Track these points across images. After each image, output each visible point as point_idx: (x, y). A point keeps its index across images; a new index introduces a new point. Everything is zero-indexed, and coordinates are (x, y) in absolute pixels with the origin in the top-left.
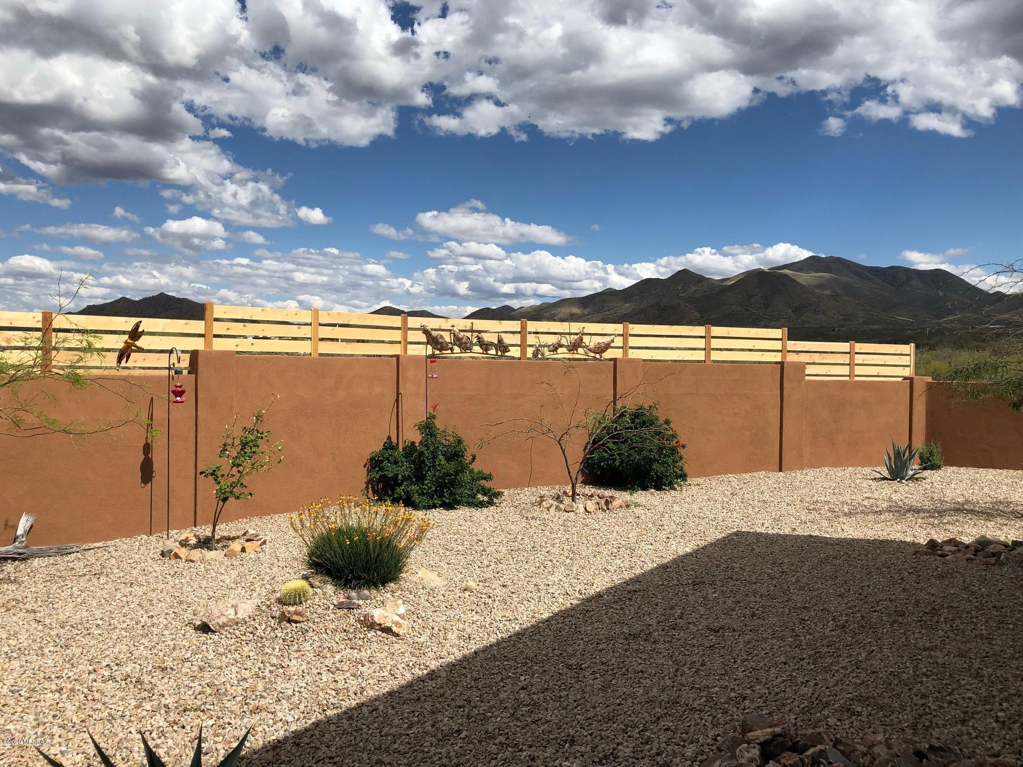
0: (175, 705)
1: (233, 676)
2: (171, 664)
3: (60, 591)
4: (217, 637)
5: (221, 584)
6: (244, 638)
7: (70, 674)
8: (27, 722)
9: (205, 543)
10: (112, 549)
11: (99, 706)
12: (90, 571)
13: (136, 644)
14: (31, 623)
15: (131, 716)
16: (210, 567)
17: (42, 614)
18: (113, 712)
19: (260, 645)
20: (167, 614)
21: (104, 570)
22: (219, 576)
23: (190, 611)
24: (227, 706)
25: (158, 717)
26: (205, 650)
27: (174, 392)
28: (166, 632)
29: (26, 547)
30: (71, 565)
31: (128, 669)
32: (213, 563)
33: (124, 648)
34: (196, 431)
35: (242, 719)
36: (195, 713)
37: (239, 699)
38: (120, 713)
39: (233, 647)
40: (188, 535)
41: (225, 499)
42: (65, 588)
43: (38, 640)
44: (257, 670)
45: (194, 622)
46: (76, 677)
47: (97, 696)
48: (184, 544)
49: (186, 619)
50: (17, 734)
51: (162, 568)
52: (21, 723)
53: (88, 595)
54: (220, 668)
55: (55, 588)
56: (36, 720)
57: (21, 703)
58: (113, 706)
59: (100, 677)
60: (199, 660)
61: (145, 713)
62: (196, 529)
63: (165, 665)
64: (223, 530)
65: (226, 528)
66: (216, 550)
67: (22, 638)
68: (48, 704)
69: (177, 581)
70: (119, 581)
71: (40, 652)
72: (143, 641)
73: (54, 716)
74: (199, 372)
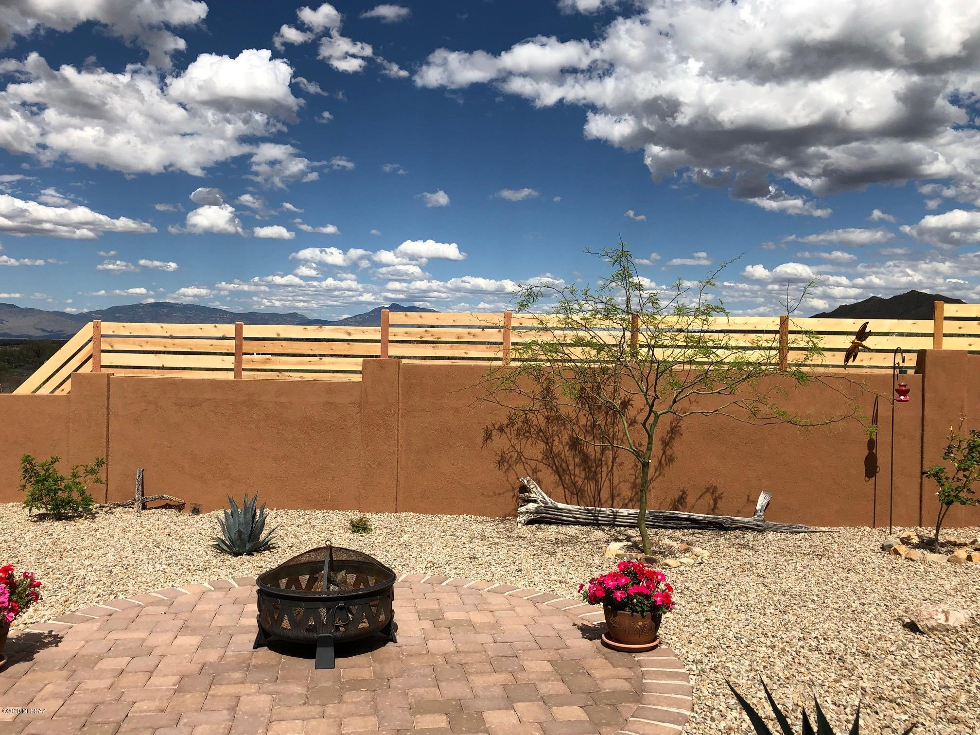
0: (872, 690)
1: (936, 681)
2: (874, 652)
3: (786, 564)
4: (925, 639)
5: (940, 588)
6: (954, 647)
7: (783, 636)
8: (743, 665)
9: (929, 545)
10: (835, 535)
11: (803, 670)
12: (814, 551)
13: (844, 625)
14: (760, 586)
15: (829, 687)
16: (929, 569)
17: (770, 580)
18: (814, 678)
19: (970, 658)
20: (878, 605)
21: (826, 553)
22: (938, 580)
23: (902, 607)
24: (924, 707)
25: (854, 696)
26: (911, 648)
27: (898, 391)
28: (874, 622)
29: (763, 521)
30: (799, 543)
31: (834, 646)
32: (934, 566)
33: (833, 627)
34: (923, 431)
35: (937, 724)
36: (891, 704)
37: (938, 704)
38: (820, 682)
39: (941, 653)
40: (911, 534)
41: (949, 503)
42: (791, 562)
43: (763, 601)
44: (963, 682)
45: (904, 618)
46: (788, 640)
47: (803, 661)
48: (906, 541)
49: (896, 614)
50: (734, 673)
51: (881, 561)
52: (738, 664)
53: (809, 572)
54: (923, 669)
55: (782, 560)
56: (749, 665)
57: (741, 649)
58: (815, 674)
59: (808, 645)
60: (904, 656)
61: (842, 689)
62: (921, 529)
63: (869, 651)
64: (948, 534)
65: (954, 534)
66: (940, 553)
67: (751, 596)
68: (761, 656)
69: (893, 577)
70: (838, 565)
71: (762, 611)
72: (851, 624)
73: (765, 667)
74: (927, 372)
